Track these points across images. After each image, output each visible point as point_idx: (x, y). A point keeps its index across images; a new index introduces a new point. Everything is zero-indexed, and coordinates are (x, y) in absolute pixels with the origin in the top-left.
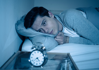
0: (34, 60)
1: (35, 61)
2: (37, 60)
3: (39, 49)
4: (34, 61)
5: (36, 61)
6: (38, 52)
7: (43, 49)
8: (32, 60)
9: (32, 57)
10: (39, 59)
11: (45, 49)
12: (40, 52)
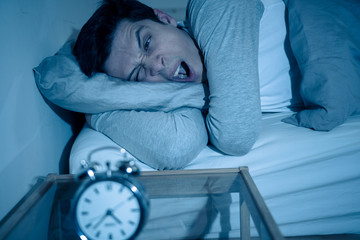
0: (94, 223)
1: (101, 228)
2: (109, 219)
3: (109, 174)
4: (95, 227)
5: (107, 225)
6: (109, 188)
7: (129, 170)
8: (87, 223)
9: (84, 213)
10: (116, 214)
11: (135, 169)
12: (116, 186)
